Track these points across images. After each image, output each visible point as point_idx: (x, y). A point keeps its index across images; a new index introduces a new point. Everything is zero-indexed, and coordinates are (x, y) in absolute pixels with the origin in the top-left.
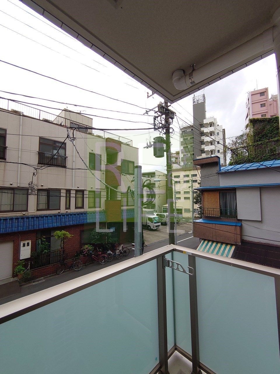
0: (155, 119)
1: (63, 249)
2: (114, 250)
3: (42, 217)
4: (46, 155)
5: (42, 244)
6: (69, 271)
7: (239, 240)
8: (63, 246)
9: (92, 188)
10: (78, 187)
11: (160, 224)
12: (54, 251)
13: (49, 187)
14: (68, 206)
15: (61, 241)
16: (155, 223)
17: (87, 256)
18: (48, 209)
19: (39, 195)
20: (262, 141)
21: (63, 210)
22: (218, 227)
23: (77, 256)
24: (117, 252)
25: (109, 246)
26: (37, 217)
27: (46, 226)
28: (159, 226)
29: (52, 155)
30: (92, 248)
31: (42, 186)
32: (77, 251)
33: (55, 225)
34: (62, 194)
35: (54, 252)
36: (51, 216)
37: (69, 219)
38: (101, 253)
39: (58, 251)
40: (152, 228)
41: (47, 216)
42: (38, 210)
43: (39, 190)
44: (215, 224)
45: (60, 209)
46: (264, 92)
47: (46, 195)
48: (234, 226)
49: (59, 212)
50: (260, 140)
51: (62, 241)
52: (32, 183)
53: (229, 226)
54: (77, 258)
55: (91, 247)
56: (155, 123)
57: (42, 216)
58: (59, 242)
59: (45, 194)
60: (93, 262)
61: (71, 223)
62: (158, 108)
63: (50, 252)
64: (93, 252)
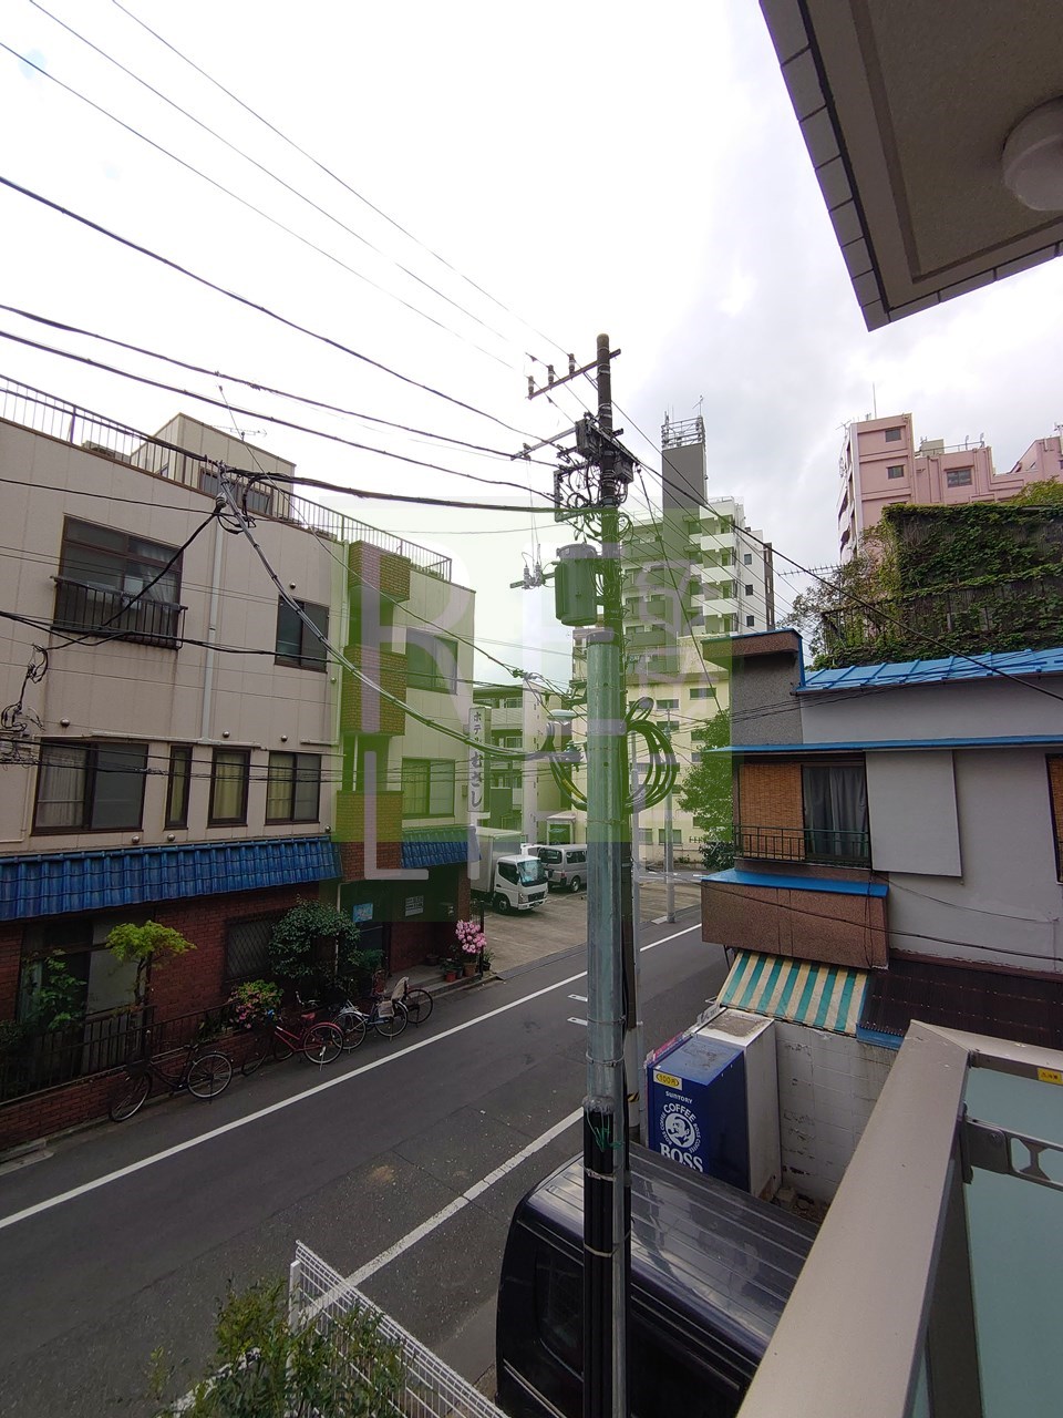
0: (559, 478)
1: (146, 1004)
2: (367, 1003)
3: (55, 861)
4: (91, 593)
5: (45, 983)
6: (167, 1100)
7: (881, 953)
8: (147, 989)
9: (284, 740)
10: (226, 736)
11: (544, 887)
12: (104, 1014)
13: (96, 733)
14: (175, 816)
15: (140, 969)
16: (527, 884)
17: (250, 1029)
18: (86, 826)
19: (49, 765)
20: (929, 585)
21: (154, 832)
22: (799, 900)
23: (207, 1032)
24: (384, 1009)
25: (346, 983)
26: (34, 863)
27: (73, 903)
28: (540, 895)
29: (117, 598)
30: (273, 994)
31: (65, 725)
32: (206, 1013)
33: (115, 898)
34: (152, 764)
35: (101, 1020)
36: (100, 859)
37: (178, 871)
38: (313, 1016)
39: (120, 1015)
40: (514, 903)
41: (77, 860)
42: (37, 831)
43: (48, 744)
44: (789, 889)
45: (139, 829)
46: (899, 428)
47: (80, 764)
48: (860, 898)
49: (135, 842)
50: (923, 586)
51: (144, 971)
52: (16, 712)
53: (840, 897)
54: (207, 1043)
55: (272, 990)
56: (561, 491)
57: (57, 857)
58: (130, 973)
59: (74, 758)
60: (278, 1055)
61: (188, 889)
62: (578, 434)
63: (82, 1019)
64: (278, 1011)
